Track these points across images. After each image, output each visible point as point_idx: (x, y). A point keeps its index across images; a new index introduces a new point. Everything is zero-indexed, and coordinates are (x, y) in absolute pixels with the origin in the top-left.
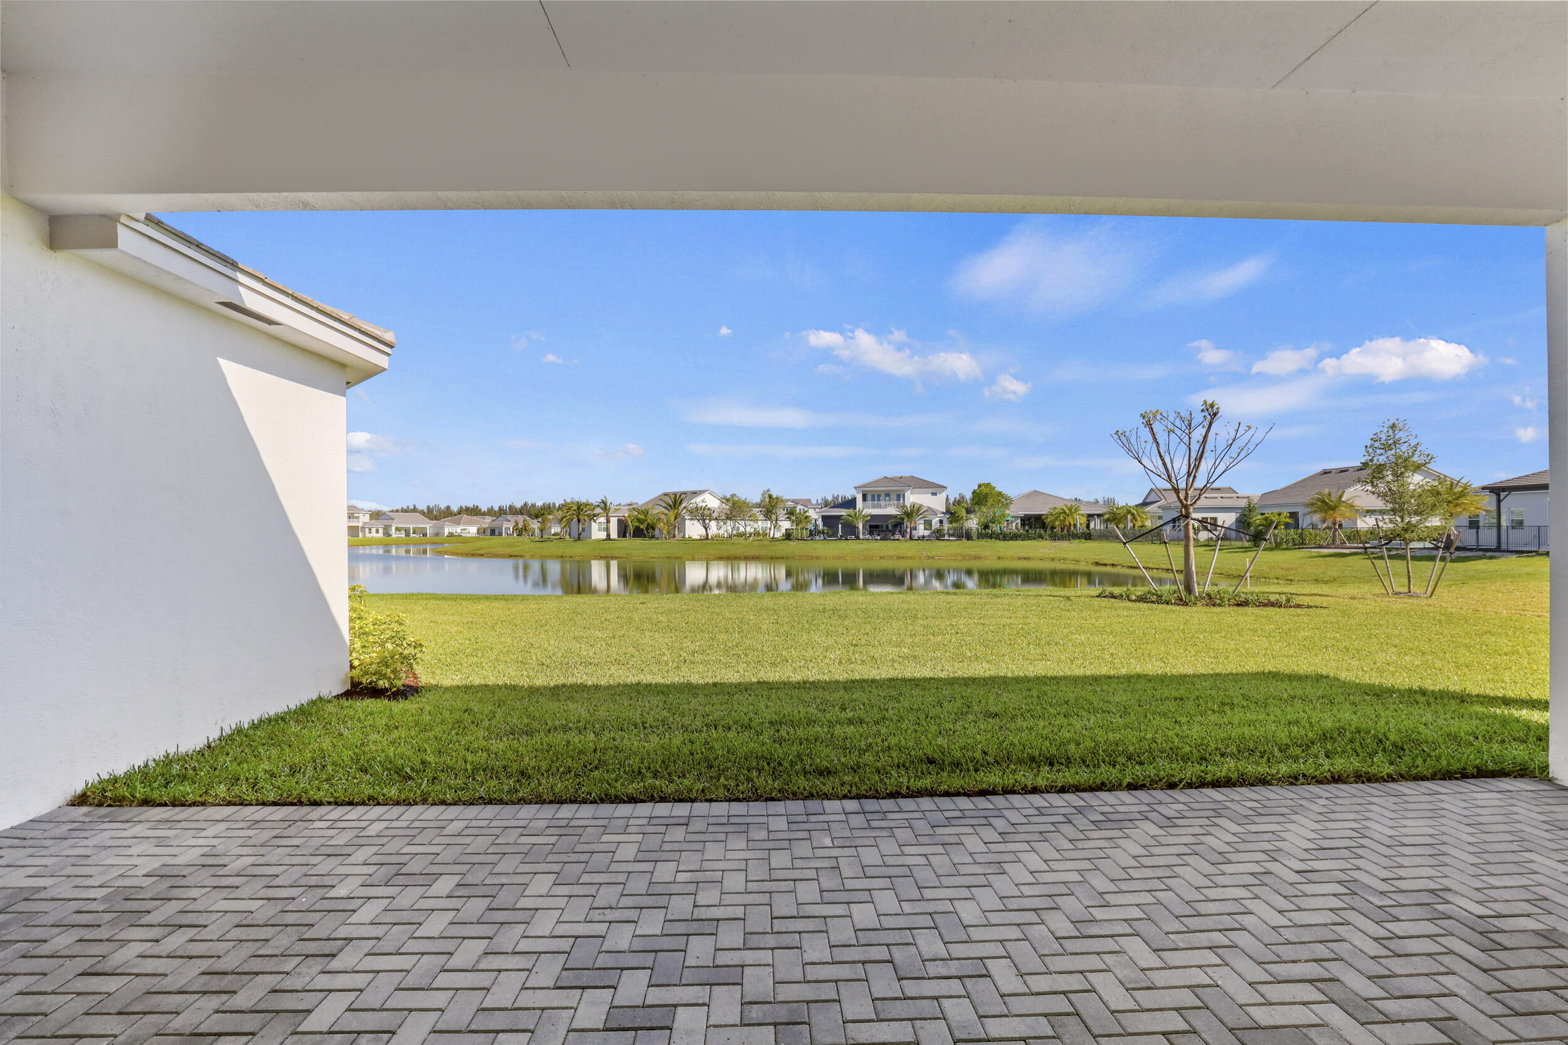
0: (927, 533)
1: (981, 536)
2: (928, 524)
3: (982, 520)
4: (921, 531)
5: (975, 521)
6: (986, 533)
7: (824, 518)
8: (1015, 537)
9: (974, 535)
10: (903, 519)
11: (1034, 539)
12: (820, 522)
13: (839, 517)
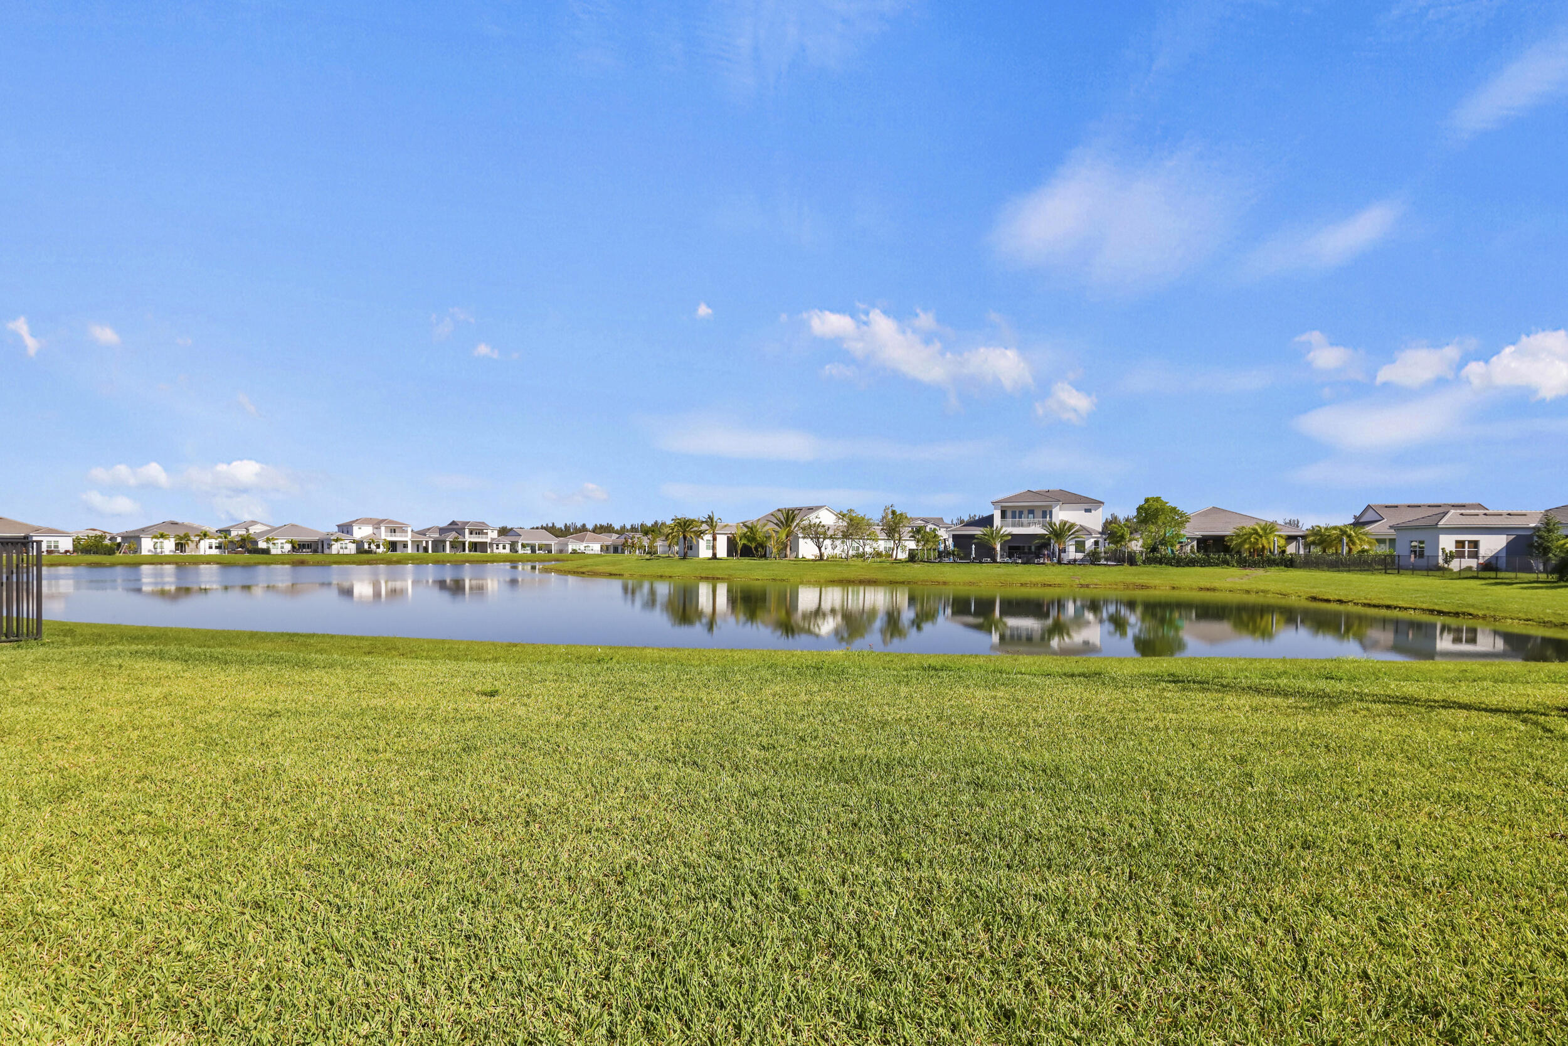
0: (1080, 556)
1: (1148, 561)
2: (1080, 547)
3: (1149, 541)
4: (1072, 553)
5: (1140, 542)
6: (1154, 556)
7: (955, 537)
8: (1191, 563)
9: (1140, 559)
10: (1049, 539)
11: (1217, 565)
12: (950, 542)
13: (972, 537)
